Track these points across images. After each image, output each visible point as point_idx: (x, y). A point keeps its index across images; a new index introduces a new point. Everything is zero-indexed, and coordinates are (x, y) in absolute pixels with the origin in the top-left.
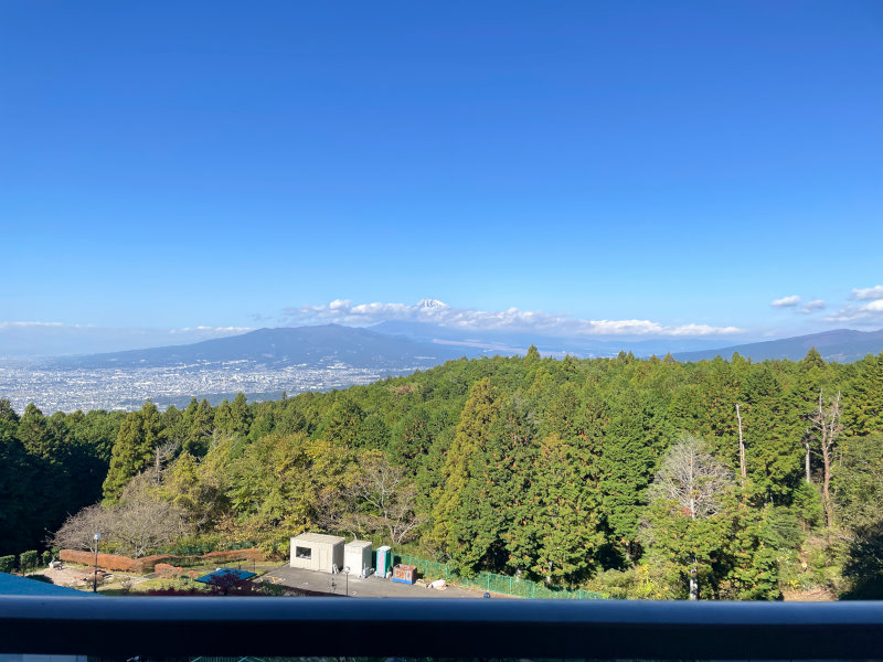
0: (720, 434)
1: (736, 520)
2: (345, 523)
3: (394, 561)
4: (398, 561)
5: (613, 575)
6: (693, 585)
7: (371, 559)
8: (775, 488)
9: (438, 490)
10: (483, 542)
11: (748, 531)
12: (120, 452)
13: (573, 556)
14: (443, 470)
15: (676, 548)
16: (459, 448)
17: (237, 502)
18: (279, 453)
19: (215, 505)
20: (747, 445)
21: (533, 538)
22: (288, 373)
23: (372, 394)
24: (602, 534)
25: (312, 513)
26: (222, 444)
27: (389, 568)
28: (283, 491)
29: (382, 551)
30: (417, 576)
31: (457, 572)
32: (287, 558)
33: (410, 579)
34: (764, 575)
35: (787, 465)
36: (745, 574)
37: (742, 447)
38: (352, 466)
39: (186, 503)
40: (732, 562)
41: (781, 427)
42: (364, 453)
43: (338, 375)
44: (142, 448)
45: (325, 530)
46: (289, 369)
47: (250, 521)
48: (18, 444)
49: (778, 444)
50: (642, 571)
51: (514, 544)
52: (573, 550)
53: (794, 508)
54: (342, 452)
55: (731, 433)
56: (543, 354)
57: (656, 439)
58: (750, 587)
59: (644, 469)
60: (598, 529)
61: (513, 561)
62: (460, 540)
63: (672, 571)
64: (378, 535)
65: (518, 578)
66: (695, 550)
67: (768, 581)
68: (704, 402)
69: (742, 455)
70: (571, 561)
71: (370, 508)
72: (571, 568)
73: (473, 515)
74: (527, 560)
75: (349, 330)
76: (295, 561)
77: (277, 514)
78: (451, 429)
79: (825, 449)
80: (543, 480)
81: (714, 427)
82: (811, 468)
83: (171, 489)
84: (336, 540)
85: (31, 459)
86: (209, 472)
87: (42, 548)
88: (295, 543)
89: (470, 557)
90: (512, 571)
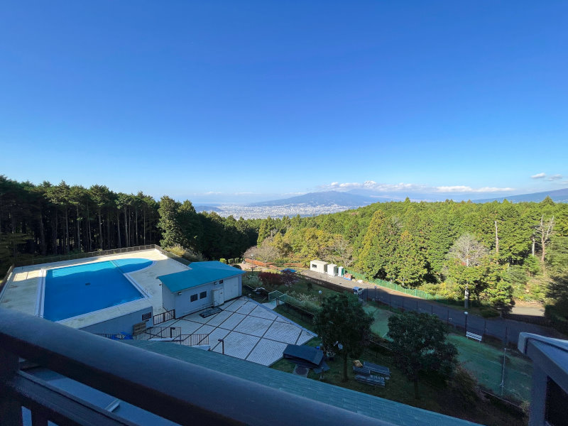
0: (487, 233)
1: (488, 269)
2: (328, 258)
3: (344, 272)
4: (346, 272)
5: (430, 285)
6: (466, 293)
7: (336, 270)
8: (513, 257)
9: (361, 249)
10: (376, 269)
11: (494, 274)
12: (261, 232)
13: (413, 276)
14: (363, 242)
15: (458, 277)
16: (369, 235)
17: (294, 248)
18: (307, 234)
19: (287, 249)
20: (499, 238)
21: (396, 269)
22: (318, 208)
23: (342, 215)
24: (426, 269)
25: (318, 254)
26: (290, 231)
27: (343, 274)
28: (308, 246)
29: (340, 269)
30: (352, 278)
31: (367, 278)
32: (309, 267)
33: (350, 279)
34: (502, 293)
35: (521, 248)
36: (493, 291)
37: (497, 239)
38: (331, 240)
39: (279, 248)
40: (486, 286)
41: (518, 231)
42: (335, 235)
43: (335, 209)
44: (267, 231)
45: (322, 259)
46: (319, 206)
47: (298, 254)
48: (235, 228)
49: (516, 238)
50: (443, 285)
51: (389, 270)
52: (413, 274)
53: (524, 266)
54: (328, 235)
55: (492, 233)
56: (412, 200)
57: (455, 234)
58: (495, 297)
59: (448, 246)
60: (425, 267)
61: (388, 276)
62: (368, 267)
63: (456, 286)
64: (340, 263)
65: (391, 282)
66: (467, 279)
67: (504, 295)
68: (479, 220)
69: (497, 242)
70: (412, 278)
71: (337, 254)
72: (412, 281)
73: (373, 259)
74: (394, 276)
75: (339, 193)
76: (312, 269)
77: (306, 253)
78: (366, 228)
79: (543, 242)
80: (401, 248)
81: (483, 230)
82: (535, 249)
83: (275, 243)
84: (325, 263)
85: (238, 232)
86: (286, 239)
87: (240, 258)
88: (312, 263)
89: (372, 273)
90: (388, 280)
